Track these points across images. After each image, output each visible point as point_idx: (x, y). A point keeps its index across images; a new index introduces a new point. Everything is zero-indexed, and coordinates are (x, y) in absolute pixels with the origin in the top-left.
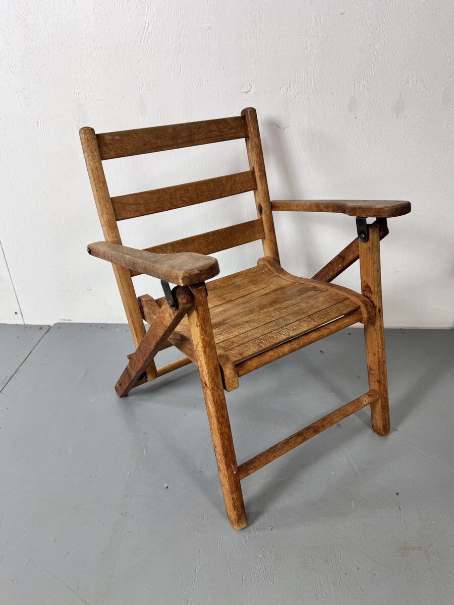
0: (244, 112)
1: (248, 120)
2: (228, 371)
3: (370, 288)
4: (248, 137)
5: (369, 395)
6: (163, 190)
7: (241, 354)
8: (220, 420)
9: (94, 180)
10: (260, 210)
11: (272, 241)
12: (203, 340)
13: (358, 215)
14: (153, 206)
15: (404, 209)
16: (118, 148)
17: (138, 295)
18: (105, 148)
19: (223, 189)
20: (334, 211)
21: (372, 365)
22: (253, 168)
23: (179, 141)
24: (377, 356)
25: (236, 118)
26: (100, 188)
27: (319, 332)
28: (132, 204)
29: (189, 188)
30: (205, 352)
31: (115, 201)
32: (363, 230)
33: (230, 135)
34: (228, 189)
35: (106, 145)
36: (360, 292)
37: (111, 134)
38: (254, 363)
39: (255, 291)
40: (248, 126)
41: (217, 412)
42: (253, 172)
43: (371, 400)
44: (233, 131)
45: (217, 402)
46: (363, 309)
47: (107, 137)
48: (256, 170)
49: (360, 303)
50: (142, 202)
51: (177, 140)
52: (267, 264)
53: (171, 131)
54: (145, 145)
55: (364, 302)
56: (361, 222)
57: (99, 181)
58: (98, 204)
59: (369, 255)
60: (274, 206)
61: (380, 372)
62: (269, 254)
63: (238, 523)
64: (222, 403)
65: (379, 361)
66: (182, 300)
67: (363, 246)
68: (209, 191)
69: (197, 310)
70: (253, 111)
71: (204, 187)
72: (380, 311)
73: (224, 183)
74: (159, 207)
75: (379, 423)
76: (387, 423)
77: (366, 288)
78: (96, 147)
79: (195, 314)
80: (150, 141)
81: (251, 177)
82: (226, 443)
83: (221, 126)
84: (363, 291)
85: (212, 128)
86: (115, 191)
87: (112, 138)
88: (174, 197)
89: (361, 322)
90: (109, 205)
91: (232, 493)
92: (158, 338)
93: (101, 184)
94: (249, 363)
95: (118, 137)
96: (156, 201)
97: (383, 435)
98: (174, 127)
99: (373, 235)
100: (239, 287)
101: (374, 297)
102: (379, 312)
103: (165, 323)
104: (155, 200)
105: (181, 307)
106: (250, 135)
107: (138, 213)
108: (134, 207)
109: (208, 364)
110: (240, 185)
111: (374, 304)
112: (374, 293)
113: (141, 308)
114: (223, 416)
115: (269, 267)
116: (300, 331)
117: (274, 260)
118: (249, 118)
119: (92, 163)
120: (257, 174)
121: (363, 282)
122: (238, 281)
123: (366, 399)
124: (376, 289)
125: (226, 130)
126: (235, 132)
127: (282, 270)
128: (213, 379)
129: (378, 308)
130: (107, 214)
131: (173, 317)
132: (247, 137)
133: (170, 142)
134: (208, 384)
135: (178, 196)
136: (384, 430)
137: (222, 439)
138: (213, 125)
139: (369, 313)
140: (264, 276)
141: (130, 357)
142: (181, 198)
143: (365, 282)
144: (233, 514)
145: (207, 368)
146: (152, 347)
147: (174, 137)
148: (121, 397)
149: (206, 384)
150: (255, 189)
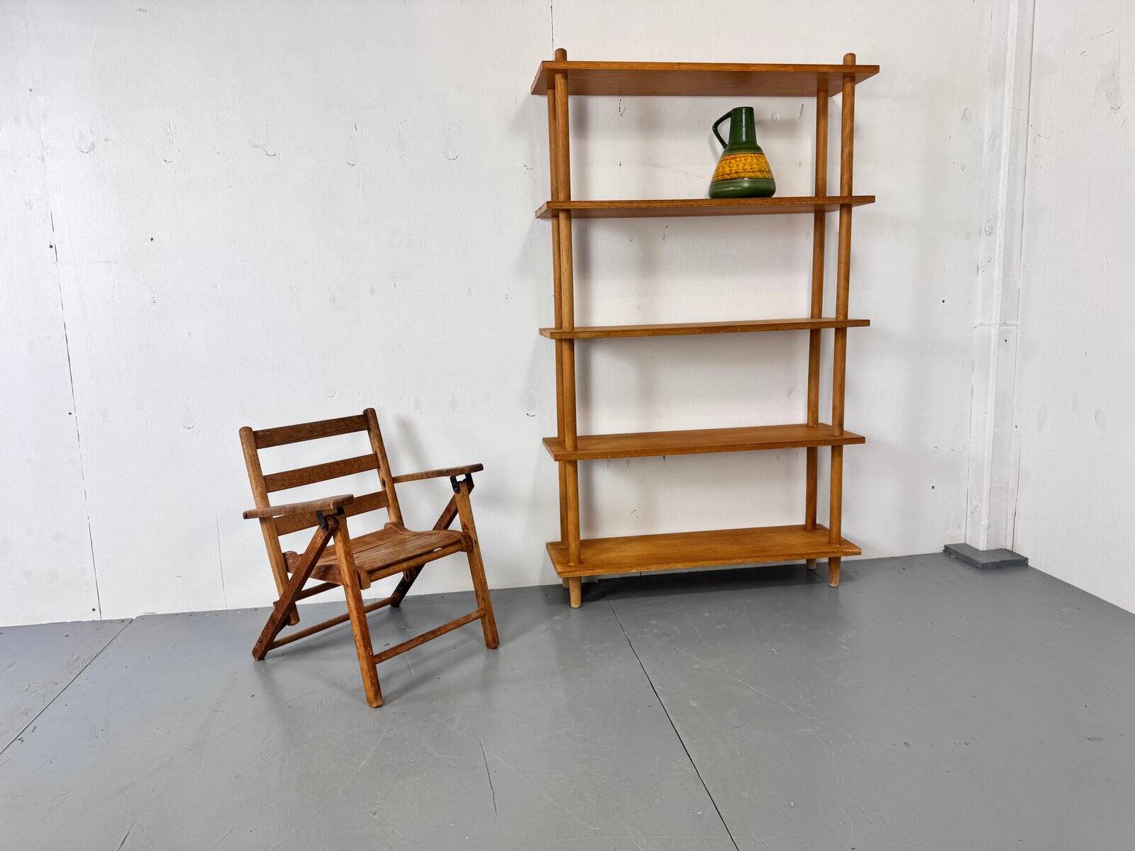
0: (366, 411)
1: (369, 417)
2: (363, 575)
3: (468, 528)
4: (370, 429)
6: (303, 469)
7: (372, 565)
8: (359, 610)
9: (252, 464)
10: (384, 484)
11: (395, 508)
12: (345, 550)
13: (451, 476)
14: (295, 481)
15: (479, 468)
16: (268, 441)
17: (283, 552)
18: (259, 441)
19: (352, 468)
20: (438, 476)
21: (477, 587)
22: (376, 452)
23: (315, 434)
25: (359, 417)
28: (277, 480)
29: (324, 467)
30: (346, 559)
31: (265, 478)
32: (456, 485)
33: (355, 429)
34: (356, 467)
35: (259, 438)
36: (461, 531)
37: (264, 431)
38: (382, 572)
40: (369, 421)
41: (356, 604)
42: (375, 454)
43: (478, 614)
44: (357, 425)
45: (355, 595)
46: (463, 541)
47: (260, 433)
48: (378, 453)
49: (460, 537)
50: (287, 478)
52: (393, 526)
53: (309, 427)
54: (288, 438)
55: (464, 535)
56: (453, 480)
57: (254, 464)
58: (253, 481)
59: (464, 506)
60: (396, 480)
61: (483, 591)
62: (394, 519)
64: (360, 597)
66: (331, 523)
67: (458, 496)
68: (341, 469)
69: (340, 530)
70: (373, 411)
71: (337, 466)
72: (476, 542)
73: (353, 463)
74: (300, 482)
75: (490, 638)
77: (464, 526)
78: (252, 440)
79: (339, 533)
80: (293, 435)
81: (375, 458)
83: (347, 422)
84: (463, 529)
85: (341, 424)
86: (266, 471)
87: (264, 433)
88: (312, 474)
89: (462, 551)
90: (262, 481)
91: (370, 671)
92: (310, 562)
93: (256, 468)
94: (378, 572)
95: (268, 433)
98: (311, 425)
99: (464, 489)
100: (369, 543)
101: (470, 531)
102: (476, 544)
103: (316, 546)
104: (298, 477)
105: (330, 527)
107: (283, 487)
108: (280, 482)
109: (348, 569)
110: (365, 464)
111: (471, 538)
113: (286, 560)
114: (360, 608)
115: (395, 528)
116: (414, 554)
117: (399, 524)
118: (369, 415)
119: (249, 452)
120: (379, 456)
122: (368, 539)
123: (475, 614)
124: (471, 528)
125: (352, 425)
126: (359, 426)
127: (405, 529)
128: (352, 579)
129: (474, 541)
130: (260, 488)
131: (323, 538)
133: (308, 435)
134: (349, 583)
135: (315, 474)
136: (493, 643)
137: (360, 625)
138: (341, 421)
139: (467, 542)
140: (390, 535)
141: (275, 603)
143: (463, 523)
144: (370, 691)
145: (348, 573)
146: (303, 575)
147: (311, 432)
148: (259, 660)
149: (347, 585)
150: (378, 467)
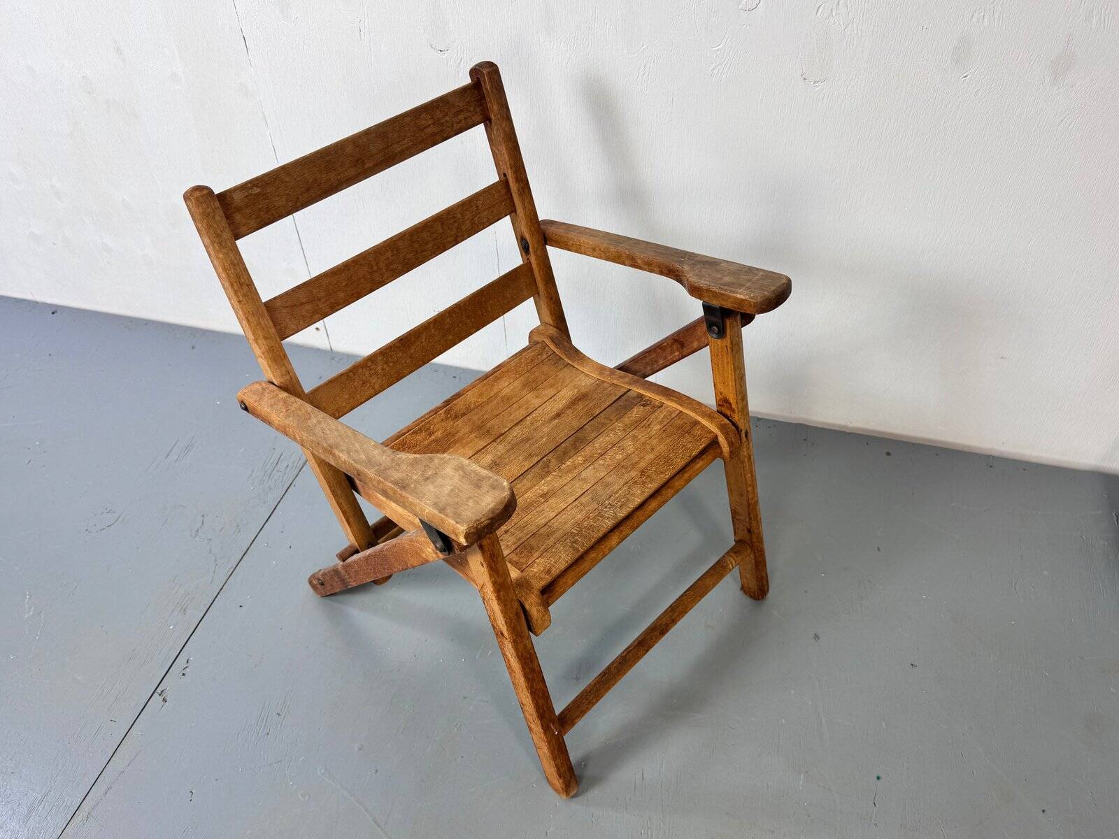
0: (475, 72)
1: (486, 89)
2: (532, 604)
3: (730, 404)
4: (490, 120)
5: (736, 553)
6: (354, 262)
7: (549, 572)
8: (530, 676)
9: (232, 285)
10: (525, 247)
11: (551, 299)
12: (495, 583)
13: (706, 299)
14: (342, 295)
16: (260, 210)
18: (238, 217)
19: (458, 228)
21: (738, 507)
22: (505, 175)
23: (367, 165)
24: (745, 498)
25: (463, 91)
26: (244, 295)
27: (659, 498)
28: (302, 304)
29: (400, 244)
31: (272, 307)
32: (715, 321)
33: (457, 127)
34: (466, 227)
35: (239, 209)
36: (714, 407)
37: (243, 187)
38: (569, 579)
39: (537, 406)
40: (488, 99)
41: (523, 668)
42: (504, 183)
43: (739, 560)
44: (461, 117)
45: (522, 656)
46: (722, 439)
47: (237, 197)
48: (511, 178)
49: (716, 431)
50: (322, 294)
51: (363, 166)
52: (548, 342)
53: (349, 149)
54: (308, 190)
55: (722, 428)
58: (245, 323)
59: (727, 359)
60: (548, 239)
61: (750, 519)
63: (566, 792)
64: (531, 654)
65: (749, 504)
68: (435, 239)
69: (481, 547)
70: (491, 67)
71: (425, 235)
72: (748, 433)
73: (459, 216)
74: (353, 294)
76: (765, 583)
77: (723, 402)
78: (224, 223)
79: (477, 549)
80: (315, 180)
81: (503, 192)
82: (541, 702)
83: (438, 114)
84: (719, 406)
85: (424, 122)
87: (247, 194)
88: (375, 268)
89: (719, 457)
91: (554, 758)
93: (245, 289)
94: (561, 581)
95: (257, 190)
96: (346, 285)
97: (759, 599)
98: (355, 141)
99: (731, 321)
100: (507, 400)
101: (737, 417)
102: (746, 436)
104: (344, 284)
106: (493, 117)
107: (316, 318)
108: (309, 307)
110: (486, 213)
111: (737, 427)
112: (736, 412)
114: (533, 670)
115: (552, 347)
117: (560, 332)
118: (487, 86)
119: (221, 256)
120: (514, 186)
121: (718, 393)
122: (504, 385)
123: (732, 560)
124: (740, 406)
125: (447, 118)
126: (465, 118)
127: (577, 351)
129: (743, 432)
130: (265, 338)
132: (487, 121)
133: (352, 172)
134: (505, 633)
135: (382, 265)
136: (760, 591)
137: (534, 699)
138: (424, 115)
139: (731, 444)
140: (546, 368)
142: (387, 266)
143: (721, 394)
144: (558, 783)
145: (504, 617)
147: (358, 160)
148: (324, 597)
149: (502, 634)
150: (512, 211)
